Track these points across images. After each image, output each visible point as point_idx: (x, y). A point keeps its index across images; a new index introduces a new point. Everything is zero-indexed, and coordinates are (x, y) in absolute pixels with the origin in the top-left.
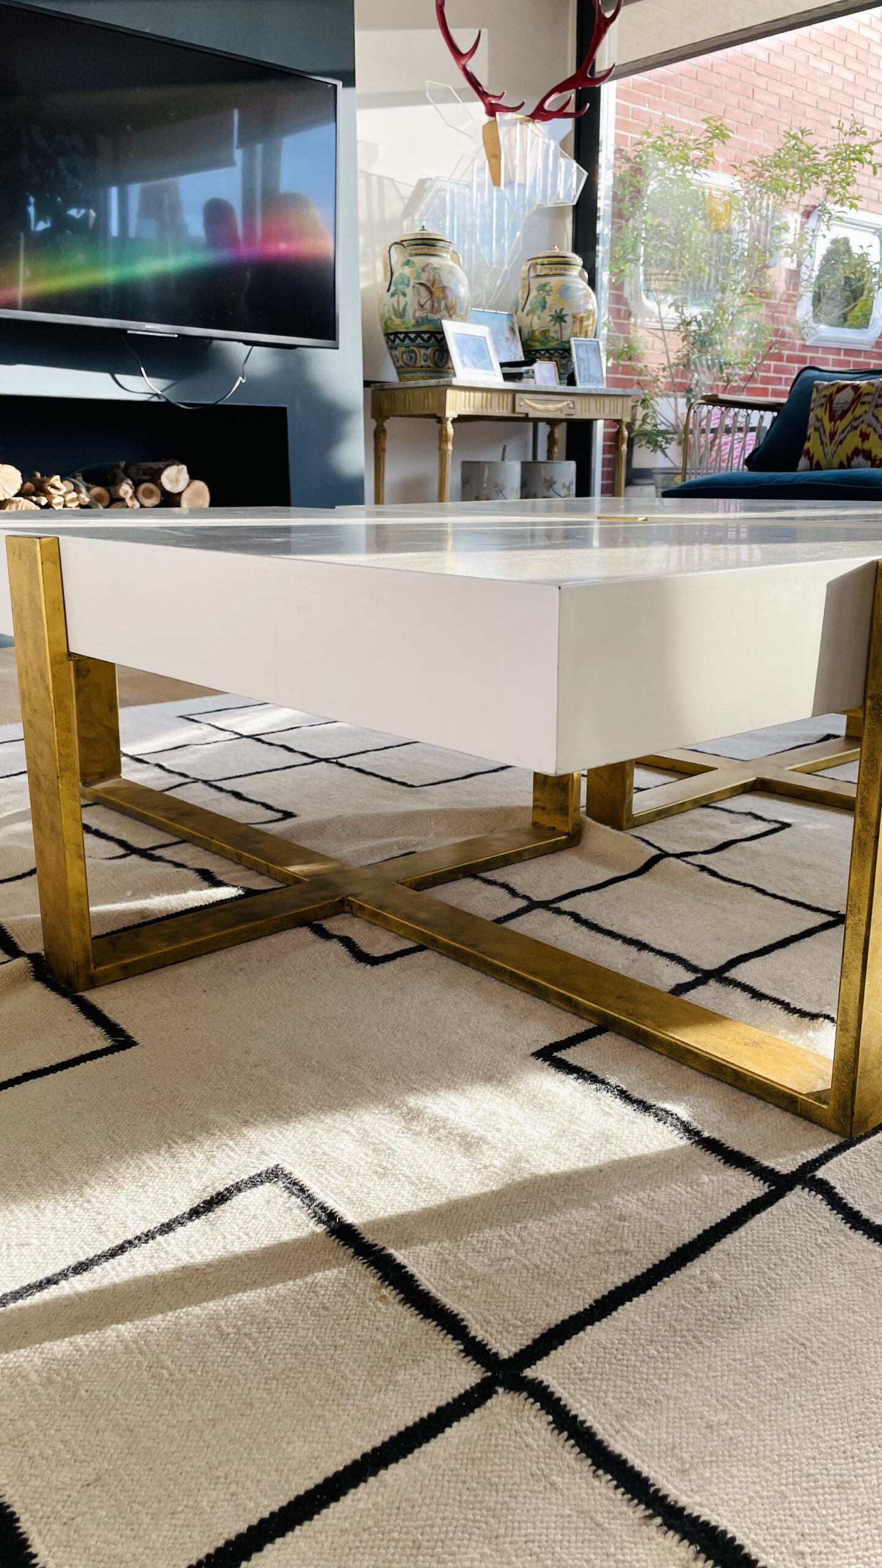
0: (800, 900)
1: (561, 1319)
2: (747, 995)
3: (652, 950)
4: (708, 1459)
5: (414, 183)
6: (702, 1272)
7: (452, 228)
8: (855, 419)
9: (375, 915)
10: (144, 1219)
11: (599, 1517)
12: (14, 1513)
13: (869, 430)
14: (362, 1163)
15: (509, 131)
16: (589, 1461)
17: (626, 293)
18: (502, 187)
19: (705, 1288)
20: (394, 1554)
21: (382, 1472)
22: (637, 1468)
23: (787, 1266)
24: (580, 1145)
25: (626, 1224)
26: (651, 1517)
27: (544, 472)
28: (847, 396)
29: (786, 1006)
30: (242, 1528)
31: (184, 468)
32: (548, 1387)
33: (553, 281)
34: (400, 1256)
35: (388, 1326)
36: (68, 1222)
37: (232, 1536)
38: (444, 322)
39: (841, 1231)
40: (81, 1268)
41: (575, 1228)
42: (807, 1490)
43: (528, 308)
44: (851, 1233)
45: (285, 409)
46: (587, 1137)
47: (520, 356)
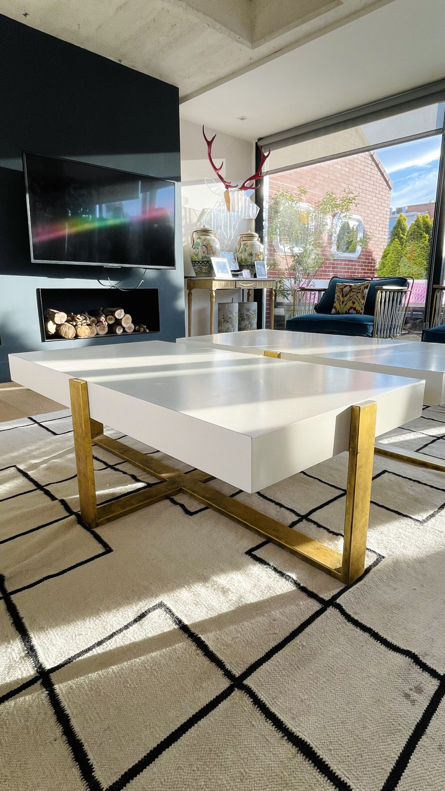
0: (333, 484)
1: (255, 661)
2: (315, 526)
3: (284, 507)
4: (301, 713)
5: (201, 210)
6: (300, 641)
7: (214, 227)
8: (351, 297)
9: (192, 495)
10: (119, 623)
11: (267, 737)
12: (82, 743)
13: (355, 301)
14: (190, 599)
15: (233, 194)
16: (264, 715)
17: (273, 244)
18: (231, 212)
19: (301, 648)
20: (203, 754)
21: (199, 722)
22: (279, 718)
23: (327, 638)
24: (261, 591)
25: (276, 622)
26: (283, 737)
27: (246, 305)
28: (347, 289)
29: (328, 530)
30: (155, 745)
31: (123, 310)
32: (251, 688)
33: (249, 242)
34: (203, 638)
35: (199, 665)
36: (94, 625)
37: (152, 749)
38: (211, 258)
39: (344, 623)
40: (100, 643)
41: (259, 624)
42: (332, 724)
43: (240, 252)
44: (347, 623)
45: (157, 289)
46: (263, 587)
47: (238, 268)
